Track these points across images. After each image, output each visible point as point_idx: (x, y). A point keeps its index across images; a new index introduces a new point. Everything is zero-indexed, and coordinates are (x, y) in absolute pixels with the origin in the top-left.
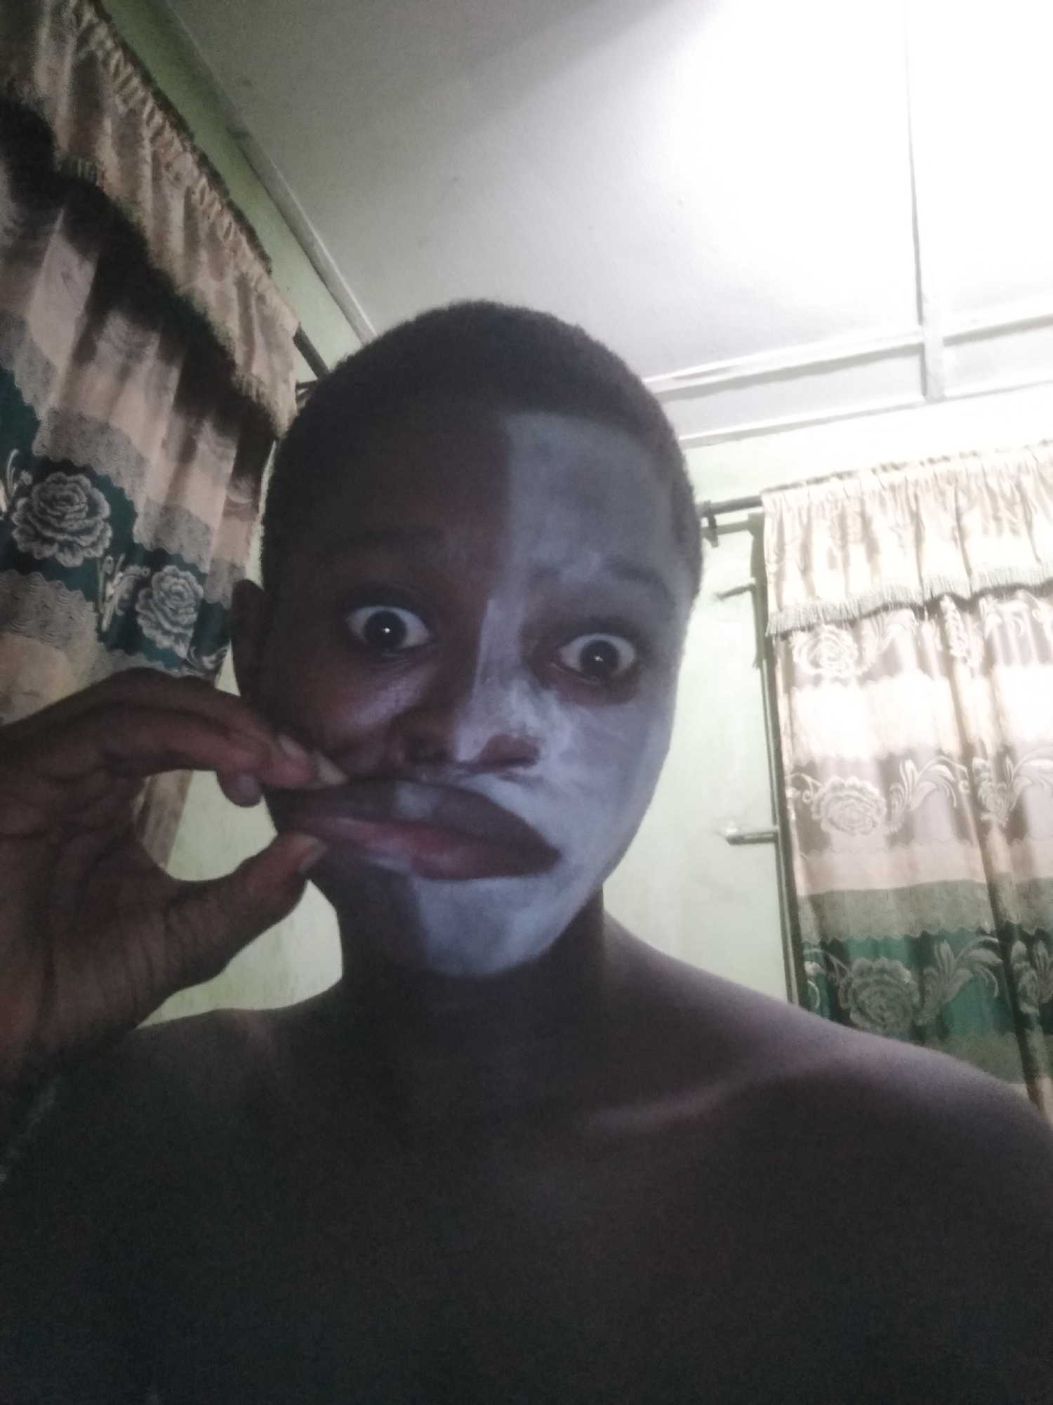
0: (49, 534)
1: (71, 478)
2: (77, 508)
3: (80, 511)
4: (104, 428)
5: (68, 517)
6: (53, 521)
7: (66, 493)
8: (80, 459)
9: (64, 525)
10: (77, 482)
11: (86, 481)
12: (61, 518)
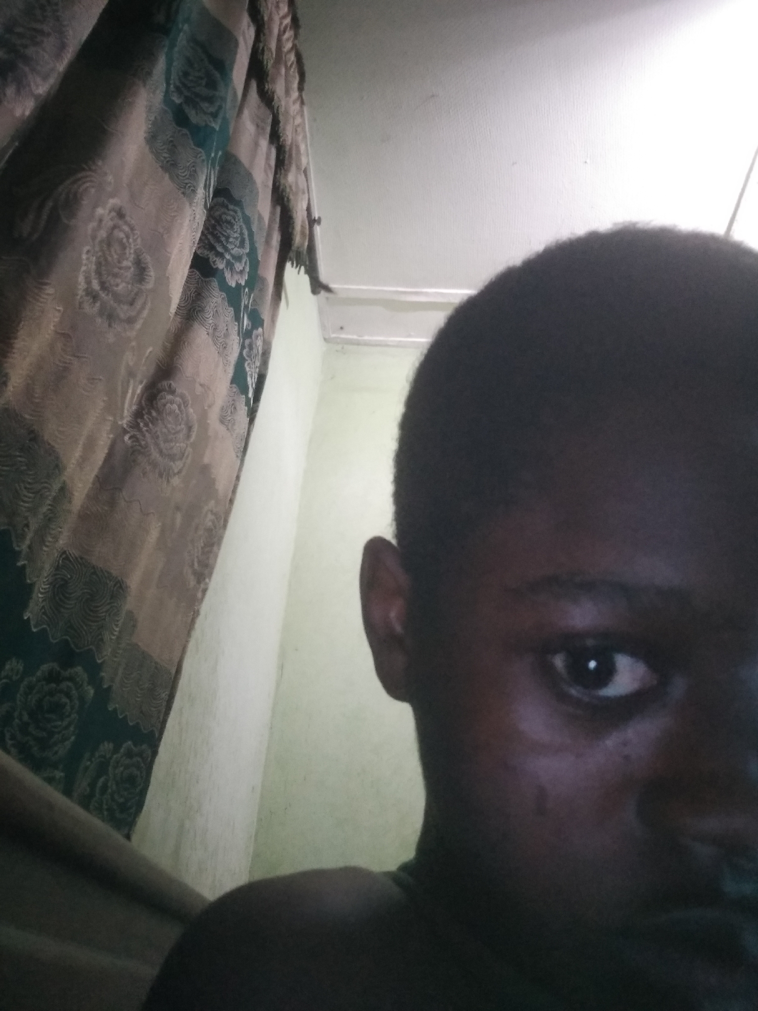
0: (220, 249)
1: (231, 207)
2: (235, 235)
3: (236, 238)
4: (249, 175)
5: (231, 240)
6: (223, 239)
7: (229, 218)
8: (236, 194)
9: (230, 246)
10: (236, 212)
11: (240, 214)
12: (228, 238)
